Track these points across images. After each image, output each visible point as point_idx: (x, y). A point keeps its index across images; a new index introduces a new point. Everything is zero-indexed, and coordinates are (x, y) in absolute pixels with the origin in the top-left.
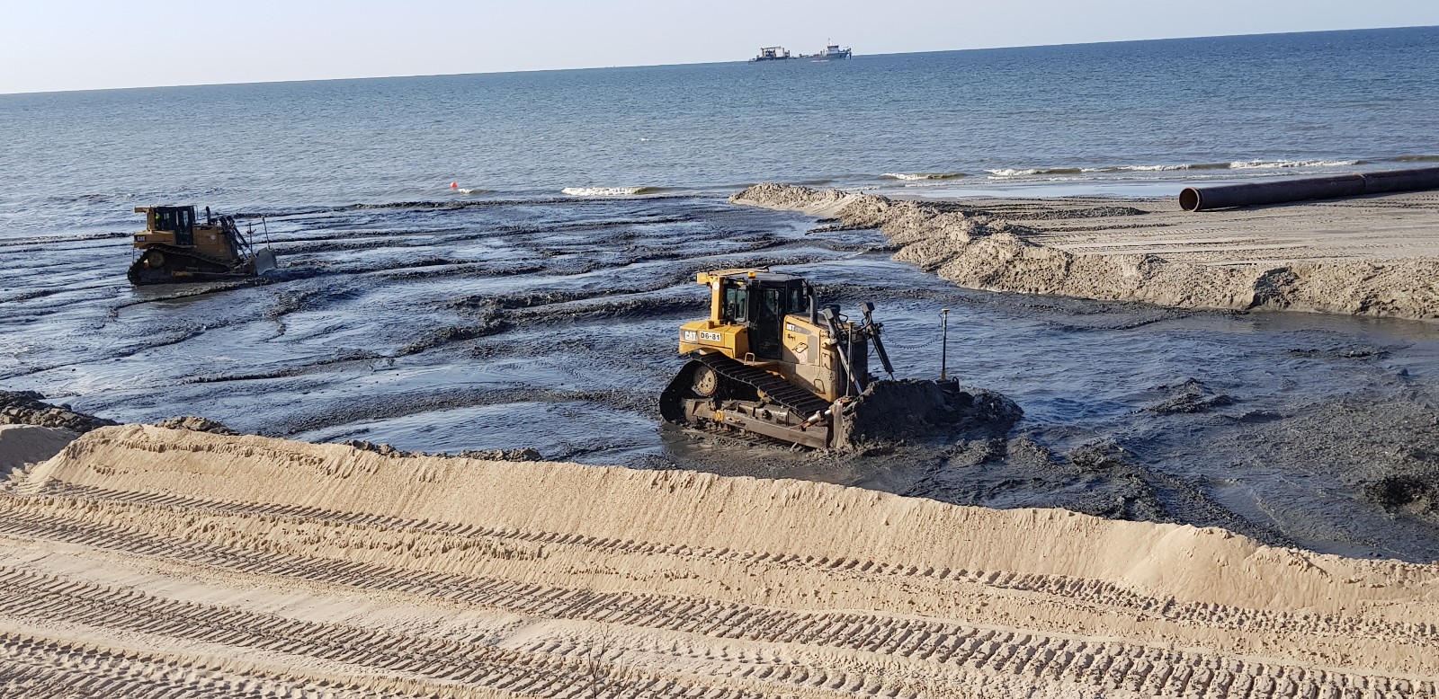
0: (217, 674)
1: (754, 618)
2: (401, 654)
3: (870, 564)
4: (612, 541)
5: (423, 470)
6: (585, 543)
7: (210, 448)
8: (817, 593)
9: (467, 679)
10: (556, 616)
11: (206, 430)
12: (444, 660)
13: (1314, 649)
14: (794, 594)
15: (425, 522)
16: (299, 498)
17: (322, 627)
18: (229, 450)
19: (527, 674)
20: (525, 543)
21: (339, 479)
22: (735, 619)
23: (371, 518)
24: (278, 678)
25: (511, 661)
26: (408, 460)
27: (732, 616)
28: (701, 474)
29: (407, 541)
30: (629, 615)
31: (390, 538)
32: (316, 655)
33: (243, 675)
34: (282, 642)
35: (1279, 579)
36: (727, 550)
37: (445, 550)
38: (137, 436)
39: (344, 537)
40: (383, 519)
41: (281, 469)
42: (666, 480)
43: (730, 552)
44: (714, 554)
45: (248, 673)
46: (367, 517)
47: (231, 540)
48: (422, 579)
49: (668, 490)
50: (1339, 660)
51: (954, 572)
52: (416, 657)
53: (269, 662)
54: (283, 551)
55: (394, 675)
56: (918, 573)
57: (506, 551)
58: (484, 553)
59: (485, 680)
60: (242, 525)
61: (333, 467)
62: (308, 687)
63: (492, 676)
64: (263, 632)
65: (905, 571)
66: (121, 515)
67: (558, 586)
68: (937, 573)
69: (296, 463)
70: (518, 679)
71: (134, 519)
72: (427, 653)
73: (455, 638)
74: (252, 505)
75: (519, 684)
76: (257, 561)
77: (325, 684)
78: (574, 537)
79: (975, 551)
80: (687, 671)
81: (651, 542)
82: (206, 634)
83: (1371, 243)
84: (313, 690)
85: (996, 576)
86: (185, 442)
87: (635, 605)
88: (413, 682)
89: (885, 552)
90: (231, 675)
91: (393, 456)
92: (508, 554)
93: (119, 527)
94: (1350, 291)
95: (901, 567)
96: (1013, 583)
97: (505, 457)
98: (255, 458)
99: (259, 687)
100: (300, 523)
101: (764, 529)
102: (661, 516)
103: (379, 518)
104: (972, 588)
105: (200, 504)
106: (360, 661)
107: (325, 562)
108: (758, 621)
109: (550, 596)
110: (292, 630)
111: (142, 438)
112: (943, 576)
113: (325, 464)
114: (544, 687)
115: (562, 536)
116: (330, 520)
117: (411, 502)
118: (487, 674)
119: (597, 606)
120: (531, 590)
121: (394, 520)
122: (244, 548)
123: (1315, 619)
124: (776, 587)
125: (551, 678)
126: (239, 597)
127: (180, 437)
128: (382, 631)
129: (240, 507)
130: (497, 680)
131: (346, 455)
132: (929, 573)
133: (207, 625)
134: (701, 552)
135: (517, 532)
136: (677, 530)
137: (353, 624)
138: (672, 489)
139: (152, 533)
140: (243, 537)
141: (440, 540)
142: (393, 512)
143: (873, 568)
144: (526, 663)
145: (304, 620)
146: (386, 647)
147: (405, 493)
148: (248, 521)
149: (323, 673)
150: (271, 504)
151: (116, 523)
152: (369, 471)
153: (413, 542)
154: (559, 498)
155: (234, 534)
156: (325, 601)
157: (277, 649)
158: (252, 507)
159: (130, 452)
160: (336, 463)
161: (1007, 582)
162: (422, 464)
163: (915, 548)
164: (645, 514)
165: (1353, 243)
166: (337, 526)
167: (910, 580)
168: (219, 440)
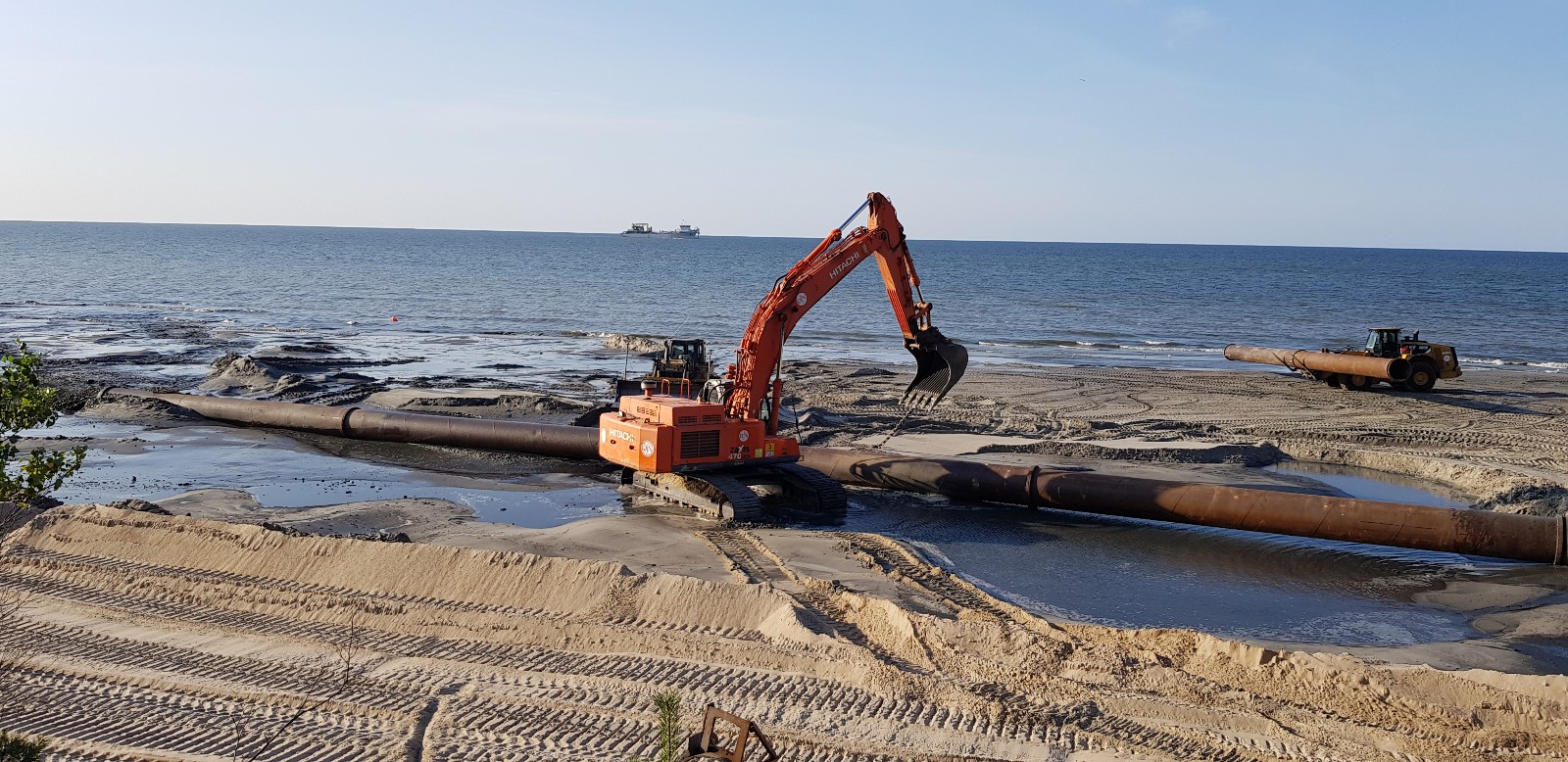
0: (147, 691)
1: (554, 658)
2: (289, 679)
3: (644, 621)
4: (457, 602)
5: (317, 546)
6: (437, 603)
7: (150, 524)
8: (602, 641)
9: (337, 697)
10: (408, 655)
11: (146, 510)
12: (321, 684)
14: (585, 643)
15: (317, 585)
16: (218, 565)
17: (230, 658)
18: (165, 526)
19: (382, 694)
20: (391, 602)
21: (250, 552)
22: (540, 658)
23: (274, 582)
24: (194, 694)
25: (371, 685)
26: (306, 539)
27: (538, 656)
28: (527, 555)
29: (301, 599)
30: (463, 654)
31: (286, 596)
32: (224, 678)
33: (167, 691)
34: (198, 669)
36: (541, 611)
37: (329, 606)
38: (90, 513)
39: (251, 594)
40: (283, 582)
41: (204, 542)
42: (501, 558)
43: (544, 612)
44: (531, 613)
45: (171, 691)
46: (271, 581)
47: (162, 594)
48: (310, 627)
49: (501, 565)
51: (701, 628)
52: (300, 681)
53: (187, 682)
54: (202, 604)
55: (283, 693)
56: (676, 628)
57: (376, 608)
58: (359, 609)
59: (351, 698)
60: (171, 583)
61: (246, 542)
62: (216, 701)
63: (356, 695)
64: (185, 661)
65: (667, 626)
66: (75, 573)
67: (412, 634)
68: (688, 629)
69: (217, 538)
70: (376, 697)
71: (84, 578)
72: (309, 679)
73: (331, 668)
74: (180, 568)
75: (375, 701)
76: (180, 610)
77: (229, 699)
78: (428, 599)
79: (717, 613)
80: (499, 693)
81: (486, 603)
82: (140, 661)
84: (221, 703)
85: (730, 630)
86: (130, 519)
87: (468, 648)
88: (297, 698)
89: (655, 613)
90: (157, 691)
91: (295, 535)
92: (378, 610)
93: (73, 582)
95: (664, 624)
96: (740, 636)
97: (383, 539)
98: (185, 534)
99: (179, 700)
100: (219, 583)
101: (571, 596)
102: (495, 585)
103: (280, 581)
104: (711, 639)
105: (139, 566)
106: (257, 684)
107: (235, 613)
108: (557, 660)
109: (405, 641)
110: (206, 661)
111: (94, 516)
112: (692, 631)
113: (240, 540)
114: (394, 703)
115: (420, 598)
116: (241, 581)
117: (306, 570)
118: (352, 693)
119: (440, 648)
120: (390, 637)
121: (292, 583)
122: (172, 600)
124: (573, 637)
125: (399, 698)
126: (167, 636)
127: (126, 515)
128: (275, 663)
129: (172, 570)
130: (359, 698)
131: (257, 533)
132: (683, 628)
133: (141, 656)
134: (522, 611)
135: (387, 594)
136: (506, 595)
137: (253, 657)
138: (506, 565)
139: (100, 587)
140: (172, 593)
141: (326, 599)
142: (292, 578)
143: (645, 625)
144: (383, 687)
145: (216, 653)
146: (278, 674)
147: (302, 563)
148: (177, 580)
149: (228, 691)
150: (195, 569)
151: (70, 579)
152: (275, 546)
153: (305, 600)
154: (419, 570)
155: (165, 590)
156: (233, 640)
157: (194, 674)
158: (181, 571)
159: (84, 525)
160: (248, 539)
161: (736, 635)
162: (317, 542)
163: (676, 610)
164: (483, 583)
166: (246, 586)
167: (668, 633)
168: (157, 518)
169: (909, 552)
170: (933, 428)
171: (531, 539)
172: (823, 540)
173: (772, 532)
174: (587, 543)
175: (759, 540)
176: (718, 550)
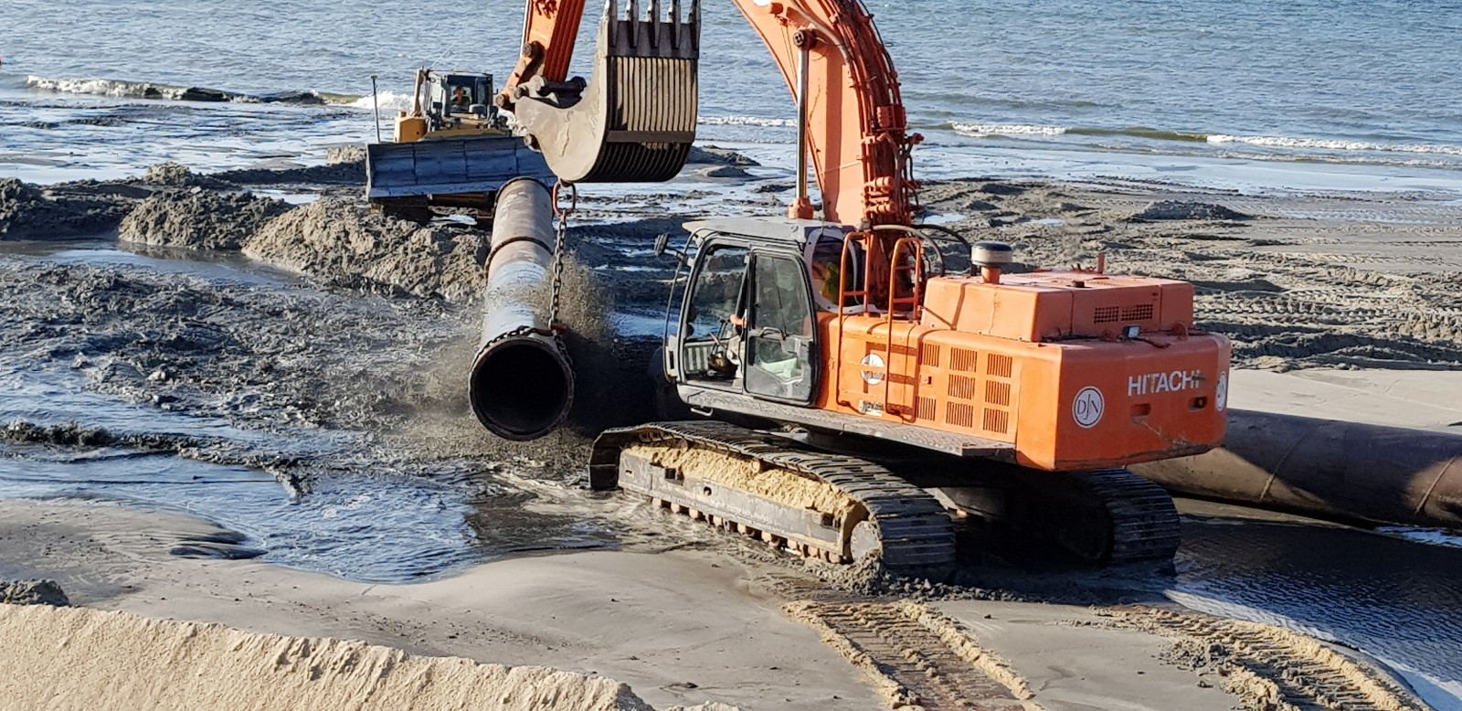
169: (1370, 674)
170: (1373, 354)
171: (371, 608)
172: (1131, 636)
173: (991, 607)
174: (517, 624)
175: (959, 629)
176: (854, 653)
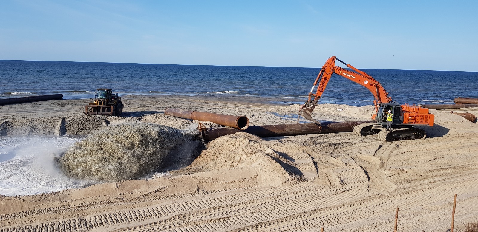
13: (22, 221)
35: (12, 204)
50: (30, 222)
83: (31, 114)
94: (26, 126)
123: (22, 213)
165: (27, 114)
